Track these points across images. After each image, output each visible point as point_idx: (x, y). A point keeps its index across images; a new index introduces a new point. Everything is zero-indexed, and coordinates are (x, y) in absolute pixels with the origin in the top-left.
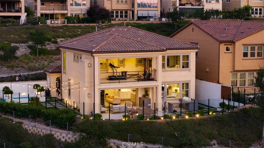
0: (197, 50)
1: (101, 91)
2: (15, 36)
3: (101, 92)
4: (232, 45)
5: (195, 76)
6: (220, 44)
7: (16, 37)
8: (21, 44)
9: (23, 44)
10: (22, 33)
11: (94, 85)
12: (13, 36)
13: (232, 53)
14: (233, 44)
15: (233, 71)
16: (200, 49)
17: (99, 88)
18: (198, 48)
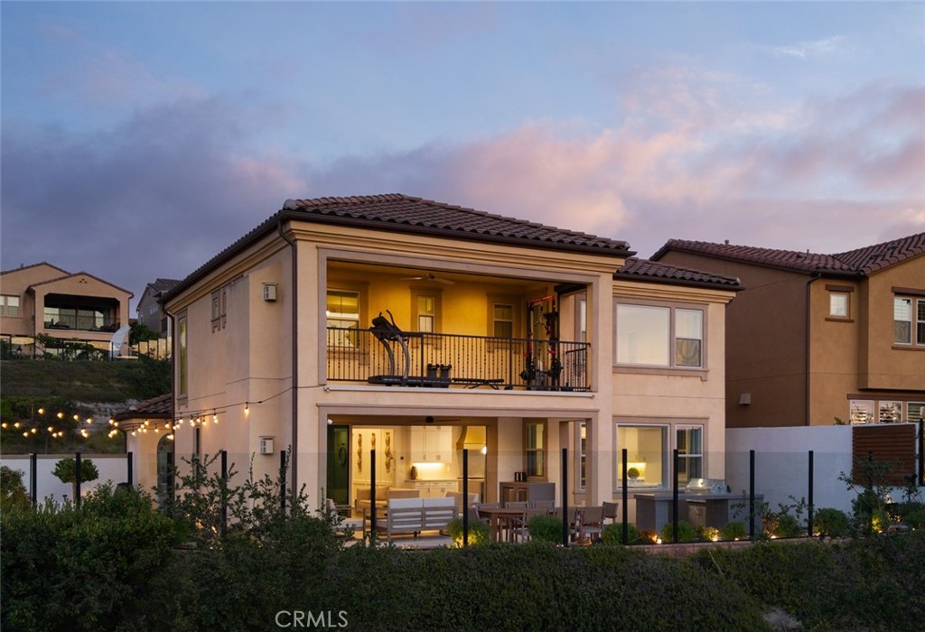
0: (733, 294)
1: (330, 416)
2: (87, 385)
3: (330, 422)
4: (853, 291)
5: (724, 401)
6: (809, 283)
7: (90, 386)
8: (100, 404)
9: (108, 406)
10: (109, 377)
11: (295, 388)
12: (78, 383)
13: (852, 321)
14: (856, 289)
15: (857, 393)
16: (743, 289)
17: (321, 402)
18: (737, 284)
